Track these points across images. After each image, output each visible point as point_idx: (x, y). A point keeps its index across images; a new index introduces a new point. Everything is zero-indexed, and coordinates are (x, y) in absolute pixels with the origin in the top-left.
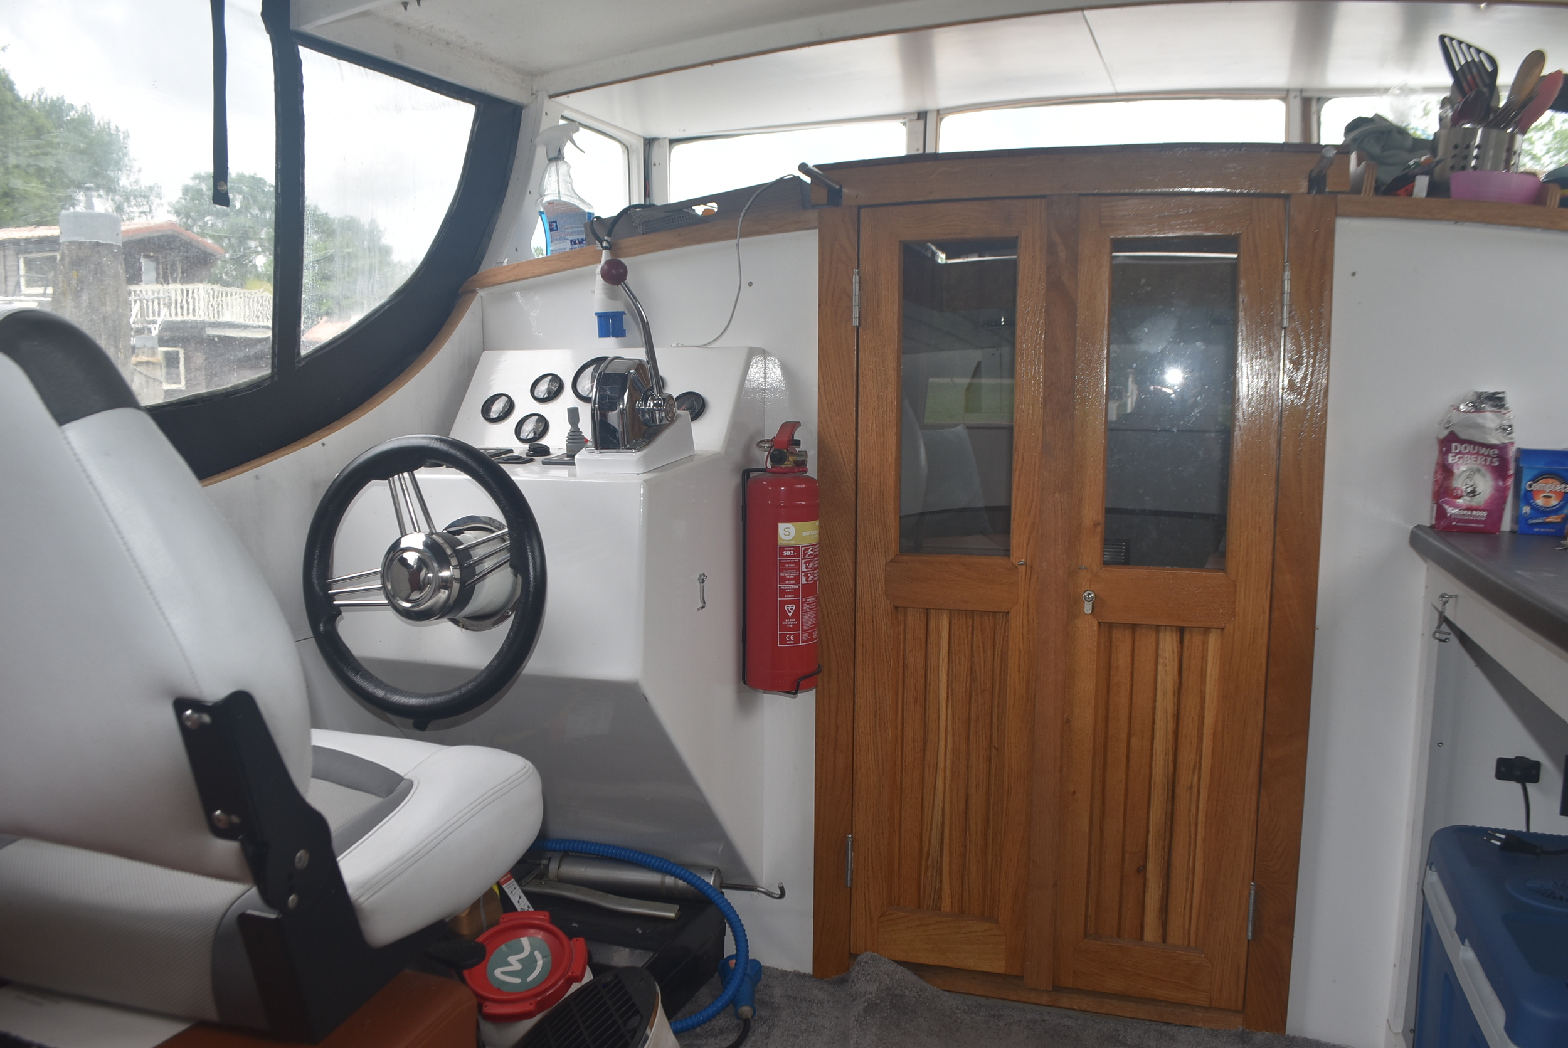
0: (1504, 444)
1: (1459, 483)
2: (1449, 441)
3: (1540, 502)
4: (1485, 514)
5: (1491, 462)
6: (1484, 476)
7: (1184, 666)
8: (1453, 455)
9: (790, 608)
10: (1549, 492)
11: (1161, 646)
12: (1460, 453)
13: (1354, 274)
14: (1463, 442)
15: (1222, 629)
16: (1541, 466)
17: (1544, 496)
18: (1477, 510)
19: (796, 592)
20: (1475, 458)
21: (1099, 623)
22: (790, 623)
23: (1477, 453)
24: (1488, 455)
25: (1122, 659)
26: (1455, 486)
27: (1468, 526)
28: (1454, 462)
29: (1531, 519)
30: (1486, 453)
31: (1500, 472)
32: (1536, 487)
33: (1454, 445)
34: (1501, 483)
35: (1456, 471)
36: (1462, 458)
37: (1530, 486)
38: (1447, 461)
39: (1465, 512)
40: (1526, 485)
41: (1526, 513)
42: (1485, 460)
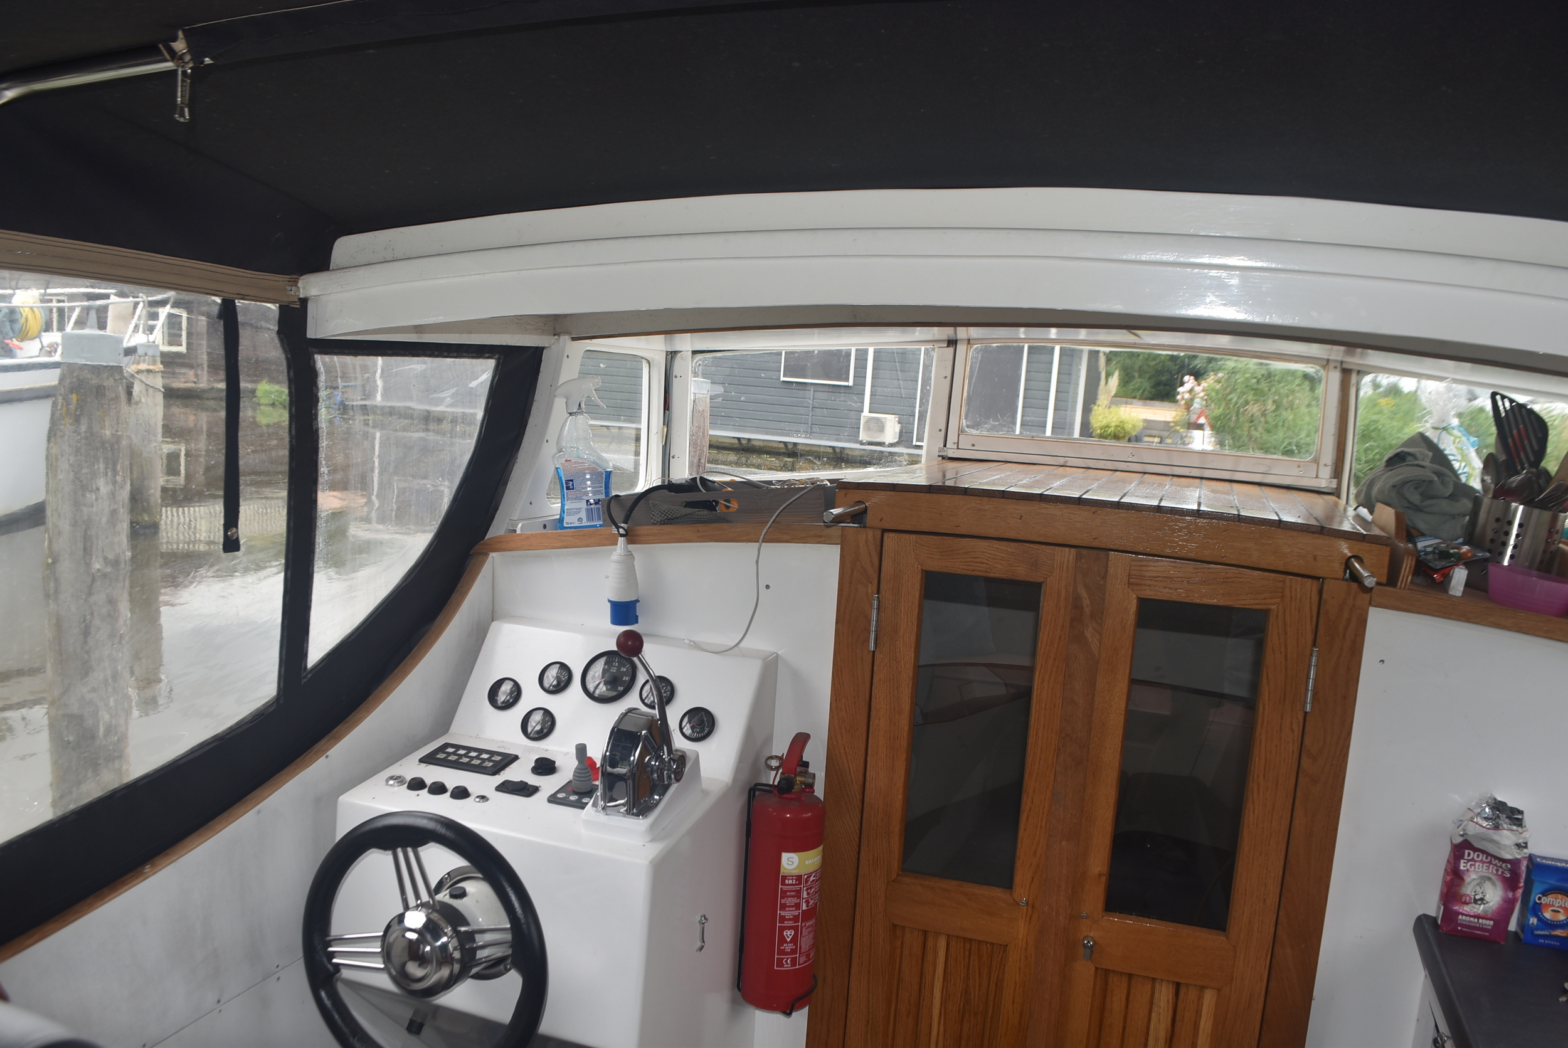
0: (1517, 859)
1: (1468, 890)
2: (1461, 848)
3: (1548, 915)
4: (1492, 923)
5: (1503, 873)
6: (1494, 884)
7: (1178, 1018)
8: (1466, 861)
9: (789, 934)
10: (1558, 907)
11: (1157, 995)
12: (1473, 860)
13: (1382, 661)
14: (1475, 850)
15: (1219, 990)
16: (1553, 882)
17: (1553, 911)
18: (1483, 918)
19: (795, 919)
20: (1487, 866)
21: (1097, 968)
22: (788, 947)
23: (1490, 862)
24: (1501, 867)
25: (1116, 1002)
26: (1464, 893)
27: (1474, 933)
28: (1465, 869)
29: (1537, 930)
30: (1499, 865)
31: (1510, 883)
32: (1544, 900)
33: (1467, 852)
34: (1510, 895)
35: (1467, 879)
36: (1474, 865)
37: (1540, 899)
38: (1459, 866)
39: (1472, 919)
40: (1535, 897)
41: (1533, 924)
42: (1497, 870)
